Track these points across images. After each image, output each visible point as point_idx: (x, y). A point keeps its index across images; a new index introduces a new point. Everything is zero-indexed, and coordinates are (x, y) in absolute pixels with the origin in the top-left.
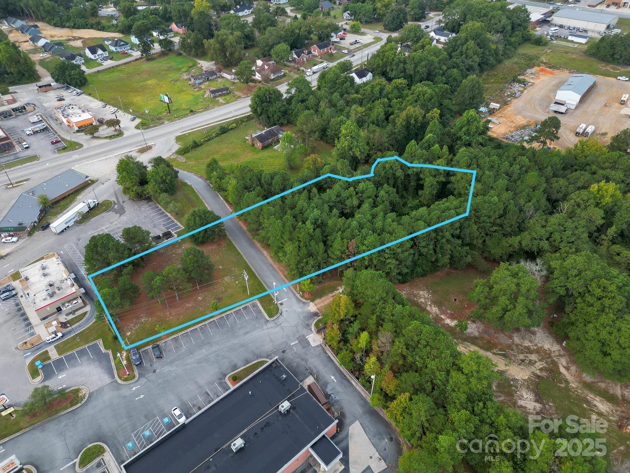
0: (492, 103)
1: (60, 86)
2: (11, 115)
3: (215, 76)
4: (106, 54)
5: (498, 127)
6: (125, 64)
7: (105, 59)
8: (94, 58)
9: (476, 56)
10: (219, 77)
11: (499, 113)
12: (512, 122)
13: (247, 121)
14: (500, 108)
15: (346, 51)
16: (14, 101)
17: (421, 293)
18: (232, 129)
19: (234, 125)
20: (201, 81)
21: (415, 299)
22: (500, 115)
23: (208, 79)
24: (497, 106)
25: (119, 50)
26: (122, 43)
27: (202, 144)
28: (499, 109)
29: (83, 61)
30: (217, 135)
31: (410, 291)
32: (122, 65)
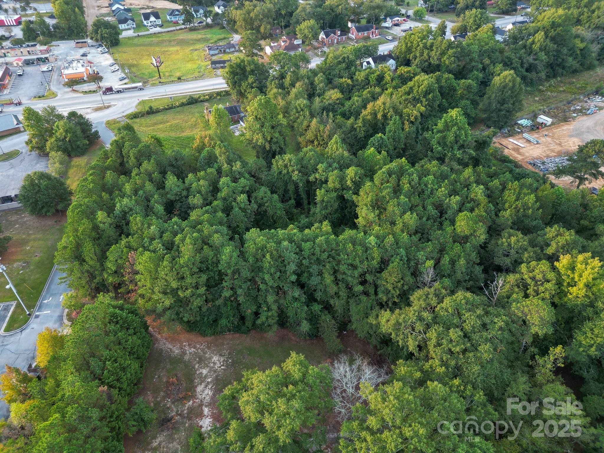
0: (542, 116)
1: (95, 43)
2: (33, 63)
3: (233, 49)
4: (159, 22)
5: (532, 147)
6: (168, 32)
7: (156, 26)
8: (146, 25)
9: (543, 53)
10: (237, 51)
11: (547, 130)
12: (560, 145)
13: (224, 96)
14: (553, 124)
15: (390, 38)
16: (48, 51)
17: (215, 358)
18: (202, 101)
19: (207, 97)
20: (216, 52)
21: (196, 367)
22: (546, 133)
23: (225, 51)
24: (548, 120)
25: (173, 19)
26: (177, 13)
27: (159, 112)
28: (549, 126)
29: (135, 26)
30: (183, 105)
31: (203, 350)
32: (165, 32)
